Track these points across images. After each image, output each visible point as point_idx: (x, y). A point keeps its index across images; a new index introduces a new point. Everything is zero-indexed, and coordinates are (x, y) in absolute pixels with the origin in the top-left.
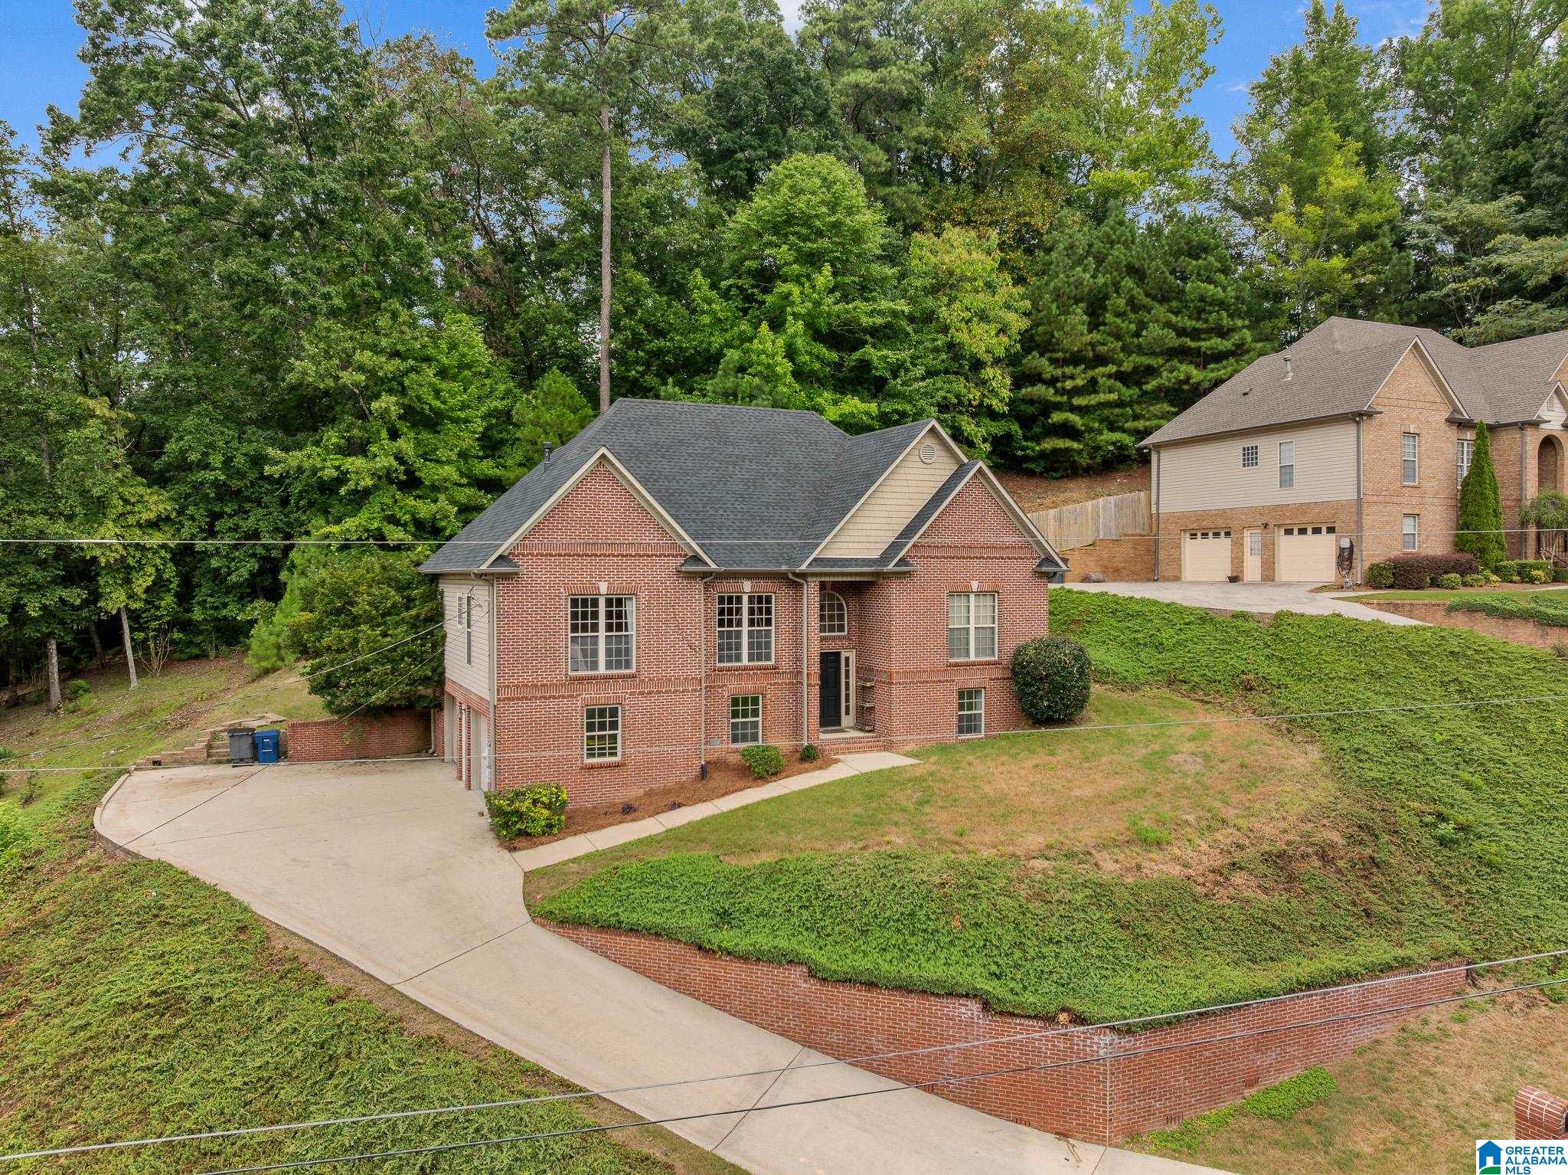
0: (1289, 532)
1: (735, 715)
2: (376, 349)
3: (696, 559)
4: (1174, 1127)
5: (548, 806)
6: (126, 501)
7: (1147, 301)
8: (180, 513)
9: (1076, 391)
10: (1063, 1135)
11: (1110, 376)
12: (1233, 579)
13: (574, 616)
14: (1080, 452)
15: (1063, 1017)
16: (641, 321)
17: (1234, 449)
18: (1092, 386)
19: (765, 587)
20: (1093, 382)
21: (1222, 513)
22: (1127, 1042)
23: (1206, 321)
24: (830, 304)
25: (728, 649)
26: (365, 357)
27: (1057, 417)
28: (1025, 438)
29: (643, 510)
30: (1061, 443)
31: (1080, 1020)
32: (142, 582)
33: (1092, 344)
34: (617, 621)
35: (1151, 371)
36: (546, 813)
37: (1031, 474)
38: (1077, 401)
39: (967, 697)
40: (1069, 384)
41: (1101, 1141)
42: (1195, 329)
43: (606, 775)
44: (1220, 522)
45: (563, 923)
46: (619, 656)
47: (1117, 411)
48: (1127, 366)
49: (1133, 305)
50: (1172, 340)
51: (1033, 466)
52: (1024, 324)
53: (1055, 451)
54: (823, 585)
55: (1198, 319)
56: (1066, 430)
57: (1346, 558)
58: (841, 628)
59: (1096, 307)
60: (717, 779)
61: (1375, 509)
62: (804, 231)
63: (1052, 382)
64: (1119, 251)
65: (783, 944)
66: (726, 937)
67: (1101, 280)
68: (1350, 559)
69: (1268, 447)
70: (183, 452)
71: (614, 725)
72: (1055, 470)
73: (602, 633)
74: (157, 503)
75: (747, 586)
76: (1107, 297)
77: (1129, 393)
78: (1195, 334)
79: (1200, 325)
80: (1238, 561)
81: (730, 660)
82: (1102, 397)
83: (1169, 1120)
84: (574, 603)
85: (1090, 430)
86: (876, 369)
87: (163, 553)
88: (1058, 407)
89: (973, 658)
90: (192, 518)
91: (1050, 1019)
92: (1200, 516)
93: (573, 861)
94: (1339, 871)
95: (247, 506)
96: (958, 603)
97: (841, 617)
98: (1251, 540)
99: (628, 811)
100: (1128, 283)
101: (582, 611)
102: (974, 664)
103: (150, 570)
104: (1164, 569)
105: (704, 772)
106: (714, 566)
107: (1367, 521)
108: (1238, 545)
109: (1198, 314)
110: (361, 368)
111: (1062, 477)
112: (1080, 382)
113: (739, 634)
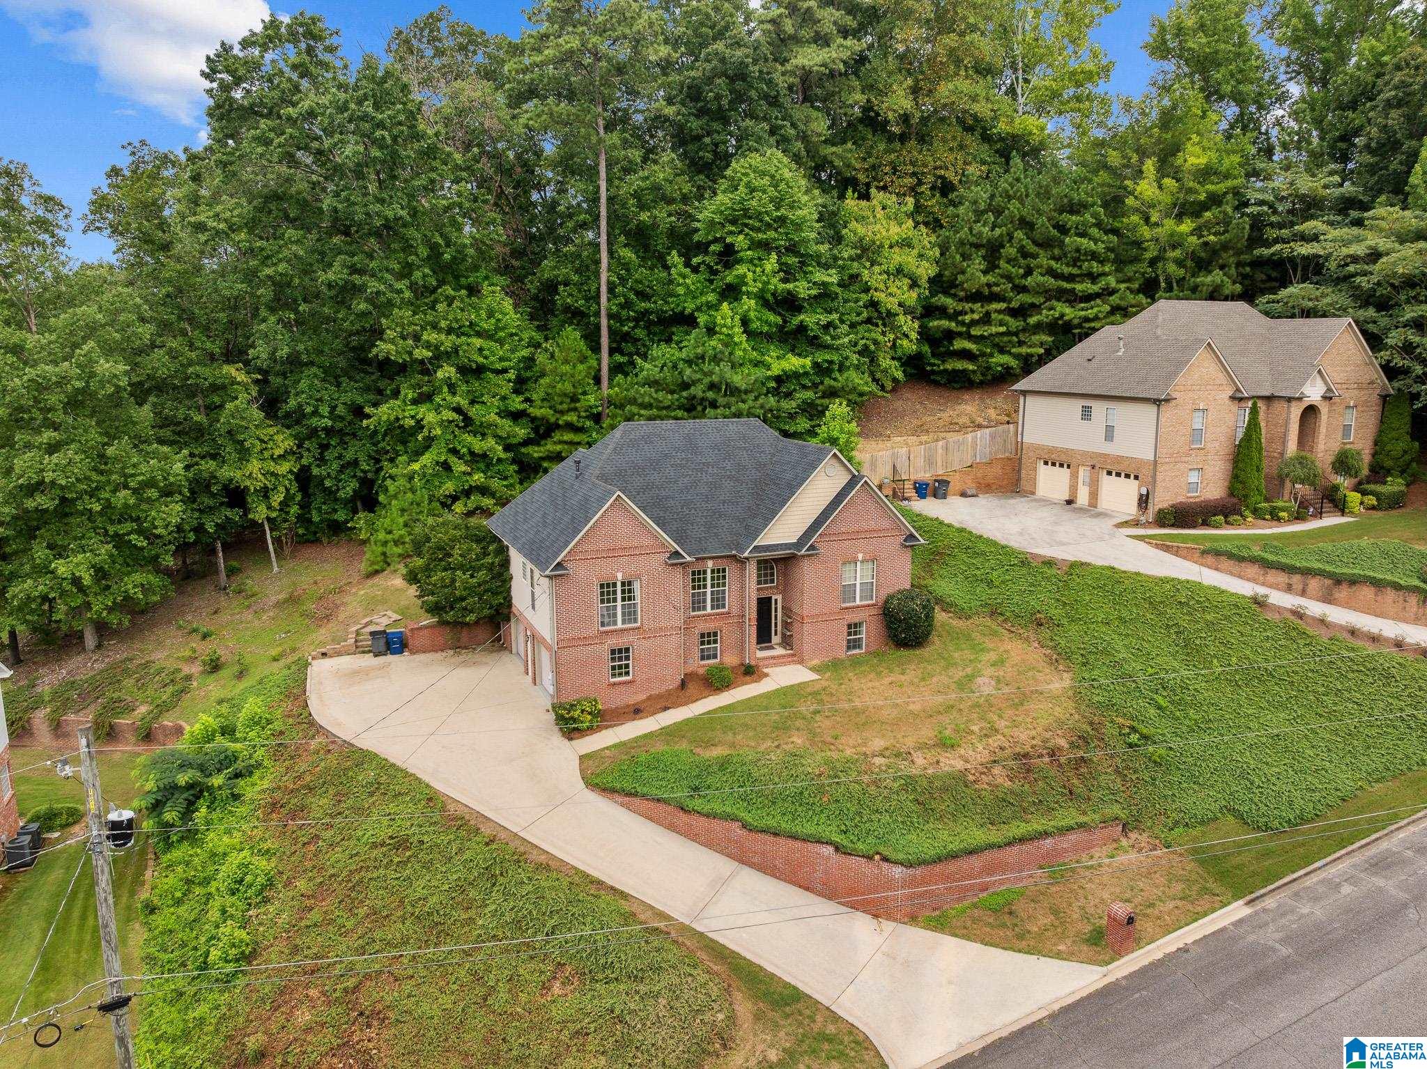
0: (1109, 473)
1: (702, 643)
2: (435, 326)
3: (677, 553)
4: (937, 913)
5: (590, 713)
6: (262, 441)
7: (1032, 248)
8: (300, 446)
9: (973, 323)
10: (876, 916)
11: (999, 312)
12: (1069, 502)
13: (602, 594)
14: (974, 372)
15: (877, 857)
16: (631, 289)
17: (1077, 405)
18: (986, 319)
19: (721, 564)
20: (988, 314)
21: (1066, 451)
22: (910, 871)
23: (1080, 267)
24: (776, 284)
25: (698, 603)
26: (430, 336)
27: (959, 344)
28: (934, 355)
29: (643, 525)
30: (960, 365)
31: (885, 859)
32: (277, 498)
33: (989, 285)
34: (628, 594)
35: (1035, 307)
36: (589, 717)
37: (937, 384)
38: (975, 331)
39: (853, 628)
40: (967, 318)
41: (895, 920)
42: (1071, 274)
43: (623, 688)
44: (1063, 458)
45: (604, 790)
46: (630, 615)
47: (1005, 339)
48: (1014, 304)
49: (1025, 254)
50: (1051, 282)
51: (938, 378)
52: (932, 271)
53: (954, 371)
54: (759, 562)
55: (1074, 265)
56: (966, 355)
57: (1144, 501)
58: (772, 581)
59: (992, 251)
60: (692, 688)
61: (1166, 467)
62: (757, 224)
63: (954, 316)
64: (1014, 206)
65: (728, 810)
66: (697, 804)
67: (998, 231)
68: (1146, 502)
69: (1098, 408)
70: (300, 406)
71: (627, 658)
72: (956, 382)
73: (619, 603)
74: (283, 441)
75: (710, 564)
76: (1003, 247)
77: (1014, 324)
78: (1071, 278)
79: (1075, 271)
80: (1074, 488)
81: (699, 609)
82: (994, 330)
83: (934, 909)
84: (602, 586)
85: (983, 354)
86: (812, 330)
87: (290, 476)
88: (960, 334)
89: (858, 602)
90: (308, 450)
91: (870, 858)
92: (1052, 450)
93: (607, 748)
94: (1060, 765)
95: (347, 439)
96: (851, 567)
97: (772, 574)
98: (1083, 473)
99: (637, 712)
100: (1019, 234)
101: (607, 590)
102: (858, 607)
103: (282, 489)
104: (1025, 484)
105: (683, 684)
106: (689, 559)
107: (1159, 477)
108: (1074, 476)
109: (1075, 262)
110: (428, 346)
111: (961, 388)
112: (976, 316)
113: (705, 594)
